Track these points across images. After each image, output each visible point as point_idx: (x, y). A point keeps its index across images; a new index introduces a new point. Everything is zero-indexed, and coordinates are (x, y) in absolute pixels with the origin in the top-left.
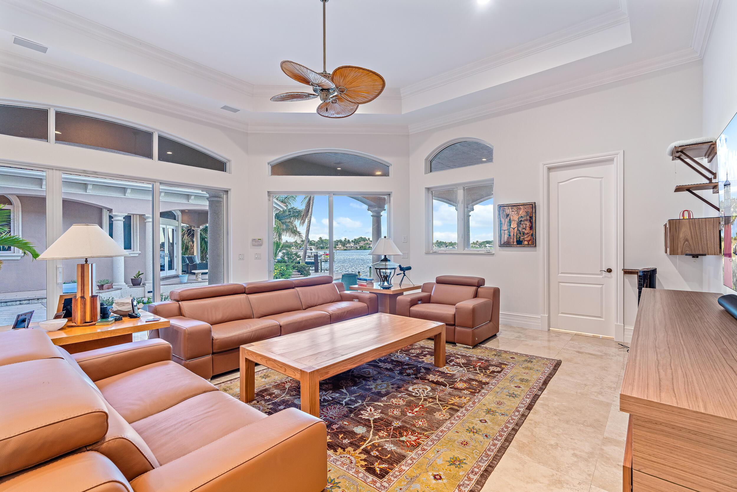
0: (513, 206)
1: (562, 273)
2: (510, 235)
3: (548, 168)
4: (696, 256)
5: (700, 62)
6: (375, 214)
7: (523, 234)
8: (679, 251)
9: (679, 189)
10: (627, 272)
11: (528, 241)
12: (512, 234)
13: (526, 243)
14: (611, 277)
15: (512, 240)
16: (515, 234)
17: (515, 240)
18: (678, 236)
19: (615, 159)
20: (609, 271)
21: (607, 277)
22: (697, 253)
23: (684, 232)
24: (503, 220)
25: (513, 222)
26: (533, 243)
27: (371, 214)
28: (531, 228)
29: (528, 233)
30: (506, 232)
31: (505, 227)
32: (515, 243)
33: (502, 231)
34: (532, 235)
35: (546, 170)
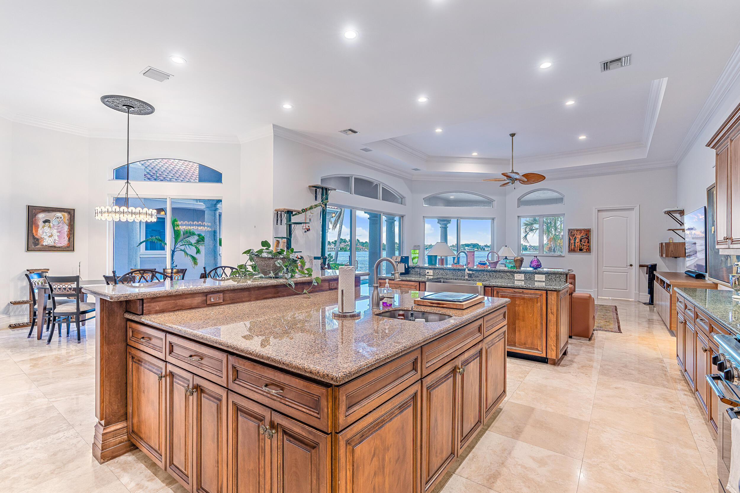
0: (577, 230)
1: (605, 267)
2: (575, 246)
3: (598, 211)
4: (676, 258)
5: (676, 166)
6: (444, 226)
7: (584, 245)
8: (669, 255)
9: (669, 230)
10: (641, 266)
11: (586, 249)
12: (576, 245)
13: (585, 250)
14: (632, 269)
15: (576, 249)
16: (579, 246)
17: (578, 249)
18: (669, 250)
19: (635, 209)
20: (631, 265)
21: (630, 269)
22: (676, 256)
23: (671, 248)
24: (571, 238)
25: (578, 239)
26: (589, 250)
27: (440, 226)
28: (588, 242)
29: (586, 245)
30: (573, 244)
31: (572, 241)
32: (578, 251)
33: (571, 244)
34: (589, 246)
35: (597, 211)
